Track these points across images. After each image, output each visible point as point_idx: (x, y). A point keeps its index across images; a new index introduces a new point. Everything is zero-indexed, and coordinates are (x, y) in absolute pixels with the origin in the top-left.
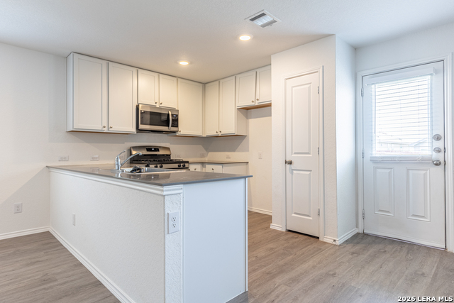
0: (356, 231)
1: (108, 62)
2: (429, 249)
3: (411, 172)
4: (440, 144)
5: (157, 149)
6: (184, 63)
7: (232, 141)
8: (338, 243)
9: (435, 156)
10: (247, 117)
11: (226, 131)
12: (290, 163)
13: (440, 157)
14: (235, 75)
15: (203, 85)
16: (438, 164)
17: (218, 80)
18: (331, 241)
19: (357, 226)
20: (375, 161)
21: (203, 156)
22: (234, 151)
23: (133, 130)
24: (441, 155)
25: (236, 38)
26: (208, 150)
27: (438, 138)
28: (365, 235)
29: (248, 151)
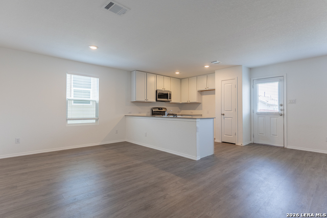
0: (251, 142)
1: (147, 73)
2: (278, 147)
3: (272, 118)
4: (282, 108)
5: (162, 109)
6: (177, 73)
7: (195, 105)
8: (243, 145)
9: (281, 112)
10: (202, 95)
11: (192, 101)
12: (224, 115)
13: (282, 112)
14: (197, 76)
15: (181, 80)
16: (281, 115)
17: (188, 78)
18: (240, 145)
19: (251, 140)
20: (258, 114)
21: (179, 112)
22: (195, 110)
23: (155, 101)
24: (283, 111)
25: (204, 66)
26: (181, 109)
27: (281, 105)
28: (254, 144)
29: (202, 109)
